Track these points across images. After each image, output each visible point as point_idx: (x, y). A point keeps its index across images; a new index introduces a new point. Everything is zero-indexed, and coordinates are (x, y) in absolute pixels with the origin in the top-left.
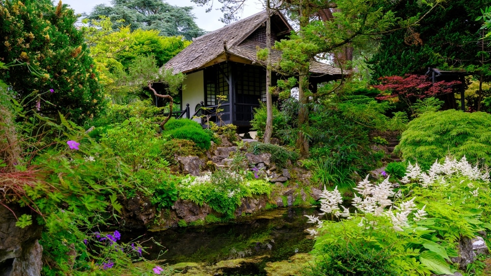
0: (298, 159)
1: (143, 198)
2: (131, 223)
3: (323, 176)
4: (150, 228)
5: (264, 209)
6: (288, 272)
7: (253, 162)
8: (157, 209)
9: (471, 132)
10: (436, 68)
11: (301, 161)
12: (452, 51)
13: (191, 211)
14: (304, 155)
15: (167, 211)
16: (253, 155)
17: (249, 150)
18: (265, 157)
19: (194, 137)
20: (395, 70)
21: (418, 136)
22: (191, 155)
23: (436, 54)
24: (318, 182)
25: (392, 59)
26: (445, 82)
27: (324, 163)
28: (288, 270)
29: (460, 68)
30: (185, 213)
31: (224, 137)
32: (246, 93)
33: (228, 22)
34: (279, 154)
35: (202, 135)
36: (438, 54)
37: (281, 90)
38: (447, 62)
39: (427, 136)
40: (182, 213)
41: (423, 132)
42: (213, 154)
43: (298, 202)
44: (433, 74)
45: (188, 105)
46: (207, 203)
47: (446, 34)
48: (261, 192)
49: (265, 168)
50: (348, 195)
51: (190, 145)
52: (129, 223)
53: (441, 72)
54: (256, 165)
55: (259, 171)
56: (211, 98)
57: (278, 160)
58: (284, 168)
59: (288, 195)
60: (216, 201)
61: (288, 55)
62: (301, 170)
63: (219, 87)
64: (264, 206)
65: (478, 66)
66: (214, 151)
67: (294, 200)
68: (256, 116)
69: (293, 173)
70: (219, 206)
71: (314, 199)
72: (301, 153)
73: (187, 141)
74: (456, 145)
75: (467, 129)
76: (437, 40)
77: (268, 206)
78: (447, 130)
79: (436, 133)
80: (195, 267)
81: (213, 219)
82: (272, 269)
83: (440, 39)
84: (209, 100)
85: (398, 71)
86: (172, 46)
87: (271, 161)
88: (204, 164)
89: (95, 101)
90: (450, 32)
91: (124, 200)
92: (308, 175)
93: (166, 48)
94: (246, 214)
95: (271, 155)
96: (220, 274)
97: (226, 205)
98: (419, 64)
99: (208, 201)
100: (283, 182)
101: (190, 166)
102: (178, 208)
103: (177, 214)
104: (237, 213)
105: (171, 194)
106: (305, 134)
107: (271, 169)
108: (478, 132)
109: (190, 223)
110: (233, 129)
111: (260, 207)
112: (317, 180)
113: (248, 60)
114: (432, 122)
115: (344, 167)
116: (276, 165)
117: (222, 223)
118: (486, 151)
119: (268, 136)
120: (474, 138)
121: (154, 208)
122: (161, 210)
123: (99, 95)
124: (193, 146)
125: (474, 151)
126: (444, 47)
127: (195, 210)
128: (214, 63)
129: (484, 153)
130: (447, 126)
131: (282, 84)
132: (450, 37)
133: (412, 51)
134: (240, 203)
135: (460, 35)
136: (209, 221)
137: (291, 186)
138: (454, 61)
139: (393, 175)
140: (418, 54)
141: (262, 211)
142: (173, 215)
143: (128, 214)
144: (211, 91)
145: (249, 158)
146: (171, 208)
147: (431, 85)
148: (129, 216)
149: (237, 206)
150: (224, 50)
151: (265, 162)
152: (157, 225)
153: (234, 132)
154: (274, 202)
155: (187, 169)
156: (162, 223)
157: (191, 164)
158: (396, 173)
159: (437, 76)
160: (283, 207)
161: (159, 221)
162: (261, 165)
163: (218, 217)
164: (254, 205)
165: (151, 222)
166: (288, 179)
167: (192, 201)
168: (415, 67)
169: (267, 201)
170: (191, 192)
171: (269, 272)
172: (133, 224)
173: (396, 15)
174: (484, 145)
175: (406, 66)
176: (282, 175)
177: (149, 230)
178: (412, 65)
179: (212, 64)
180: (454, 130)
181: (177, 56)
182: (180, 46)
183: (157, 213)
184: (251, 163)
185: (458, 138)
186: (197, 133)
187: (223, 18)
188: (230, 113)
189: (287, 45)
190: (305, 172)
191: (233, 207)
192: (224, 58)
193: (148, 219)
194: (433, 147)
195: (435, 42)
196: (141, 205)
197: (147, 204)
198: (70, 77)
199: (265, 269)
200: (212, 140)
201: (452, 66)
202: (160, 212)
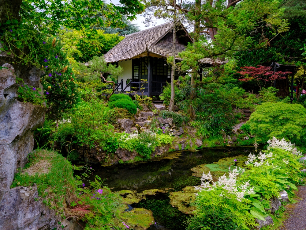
0: (189, 121)
1: (98, 147)
2: (91, 160)
3: (203, 132)
4: (103, 164)
5: (168, 152)
6: (181, 199)
7: (162, 123)
8: (107, 153)
9: (290, 118)
10: (277, 62)
11: (190, 122)
12: (289, 52)
13: (126, 155)
14: (192, 118)
15: (112, 154)
16: (162, 119)
17: (160, 115)
18: (169, 120)
19: (128, 107)
20: (252, 61)
21: (260, 118)
22: (126, 118)
23: (278, 54)
24: (200, 135)
25: (250, 54)
26: (282, 72)
27: (204, 124)
28: (182, 198)
29: (293, 63)
30: (122, 156)
31: (144, 105)
32: (158, 74)
33: (148, 23)
34: (178, 119)
35: (132, 105)
36: (279, 53)
37: (181, 82)
38: (284, 59)
39: (265, 118)
40: (121, 156)
41: (263, 116)
42: (138, 116)
43: (188, 147)
44: (275, 66)
45: (122, 80)
46: (136, 150)
47: (285, 40)
48: (167, 143)
49: (169, 126)
50: (218, 144)
51: (125, 112)
52: (90, 160)
53: (280, 66)
54: (164, 124)
55: (166, 129)
56: (136, 74)
57: (176, 122)
58: (180, 127)
59: (182, 143)
60: (141, 149)
61: (186, 62)
62: (190, 128)
63: (142, 70)
64: (168, 150)
65: (303, 62)
66: (138, 114)
67: (185, 146)
68: (164, 91)
69: (185, 130)
70: (142, 152)
71: (197, 146)
72: (191, 117)
73: (123, 109)
74: (282, 125)
75: (289, 116)
76: (280, 44)
77: (170, 150)
78: (277, 115)
79: (271, 116)
80: (131, 194)
81: (138, 159)
82: (173, 197)
83: (281, 43)
84: (135, 75)
85: (253, 62)
86: (112, 40)
87: (173, 122)
88: (133, 123)
89: (73, 95)
90: (288, 39)
91: (87, 147)
92: (194, 131)
93: (108, 41)
94: (157, 156)
95: (173, 119)
96: (144, 199)
97: (146, 152)
98: (267, 58)
99: (136, 149)
100: (179, 135)
101: (125, 125)
102: (118, 153)
103: (118, 156)
104: (152, 155)
105: (115, 145)
106: (194, 107)
107: (172, 127)
108: (295, 118)
109: (125, 161)
110: (150, 100)
111: (166, 151)
112: (199, 134)
113: (160, 56)
114: (269, 110)
115: (216, 127)
116: (176, 125)
117: (143, 161)
118: (298, 130)
119: (171, 106)
120: (292, 122)
121: (105, 152)
122: (109, 154)
123: (76, 91)
124: (127, 112)
125: (291, 130)
126: (284, 48)
127: (128, 154)
128: (140, 57)
129: (297, 132)
130: (277, 113)
131: (182, 79)
132: (287, 42)
133: (263, 50)
134: (154, 150)
135: (294, 41)
136: (136, 161)
137: (184, 138)
138: (289, 58)
139: (245, 132)
140: (266, 52)
141: (166, 153)
142: (115, 157)
143: (90, 155)
144: (136, 70)
145: (160, 120)
146: (114, 152)
147: (273, 74)
148: (91, 156)
149: (152, 152)
150: (146, 50)
151: (169, 123)
152: (107, 162)
153: (151, 102)
154: (173, 147)
155: (123, 127)
156: (109, 161)
157: (126, 123)
158: (247, 130)
159: (277, 67)
160: (179, 151)
161: (107, 160)
162: (167, 125)
163: (141, 158)
164: (162, 150)
165: (103, 160)
166: (183, 133)
167: (127, 149)
168: (264, 60)
169: (169, 147)
170: (126, 143)
171: (172, 199)
172: (92, 161)
173: (253, 39)
174: (297, 127)
175: (259, 59)
176: (179, 131)
177: (102, 165)
178: (263, 59)
179: (138, 57)
180: (281, 116)
181: (116, 47)
182: (117, 39)
183: (107, 155)
184: (161, 123)
185: (283, 121)
186: (129, 105)
187: (145, 21)
188: (148, 87)
189: (186, 55)
190: (192, 129)
191: (150, 152)
192: (146, 55)
193: (101, 158)
194: (268, 125)
195: (278, 45)
196: (97, 151)
197: (101, 150)
198: (60, 83)
199: (169, 196)
200: (138, 107)
201: (287, 62)
202: (108, 155)
